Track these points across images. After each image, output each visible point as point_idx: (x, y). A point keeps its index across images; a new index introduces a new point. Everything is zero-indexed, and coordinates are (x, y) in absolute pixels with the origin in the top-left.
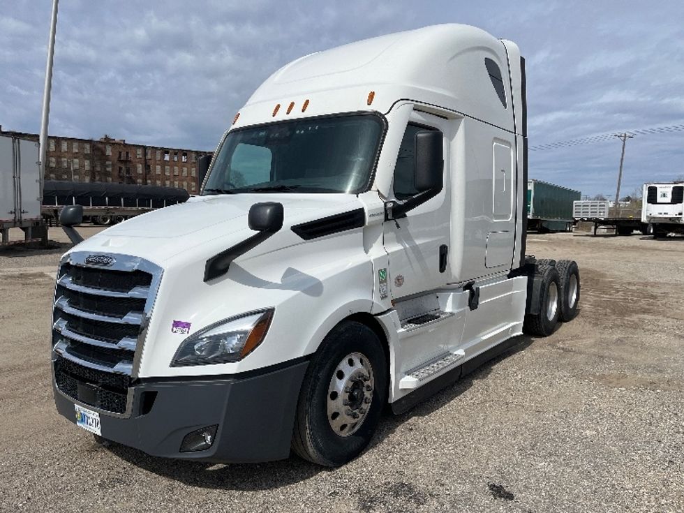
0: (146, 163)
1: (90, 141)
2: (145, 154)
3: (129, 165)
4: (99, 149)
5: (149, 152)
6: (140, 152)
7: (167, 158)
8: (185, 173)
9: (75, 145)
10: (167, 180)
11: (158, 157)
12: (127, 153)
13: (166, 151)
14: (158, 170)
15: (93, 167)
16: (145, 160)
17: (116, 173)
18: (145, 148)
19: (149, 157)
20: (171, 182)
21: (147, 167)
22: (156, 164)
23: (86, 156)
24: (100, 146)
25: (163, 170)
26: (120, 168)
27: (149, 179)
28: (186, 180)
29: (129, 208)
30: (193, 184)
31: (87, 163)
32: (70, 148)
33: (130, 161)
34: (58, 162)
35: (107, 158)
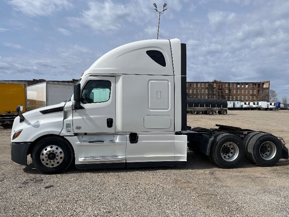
0: (229, 89)
1: (208, 83)
2: (229, 85)
3: (223, 91)
4: (211, 85)
5: (231, 85)
6: (227, 85)
7: (239, 86)
8: (247, 93)
9: (203, 84)
10: (238, 96)
11: (235, 86)
12: (222, 86)
13: (238, 84)
14: (235, 92)
15: (209, 92)
16: (229, 88)
17: (217, 94)
18: (229, 83)
19: (231, 86)
20: (240, 96)
21: (230, 90)
22: (234, 89)
23: (206, 88)
24: (212, 84)
25: (237, 92)
26: (219, 92)
27: (231, 96)
28: (247, 95)
29: (202, 108)
30: (251, 97)
31: (207, 91)
32: (201, 85)
33: (223, 89)
34: (197, 91)
35: (214, 88)
